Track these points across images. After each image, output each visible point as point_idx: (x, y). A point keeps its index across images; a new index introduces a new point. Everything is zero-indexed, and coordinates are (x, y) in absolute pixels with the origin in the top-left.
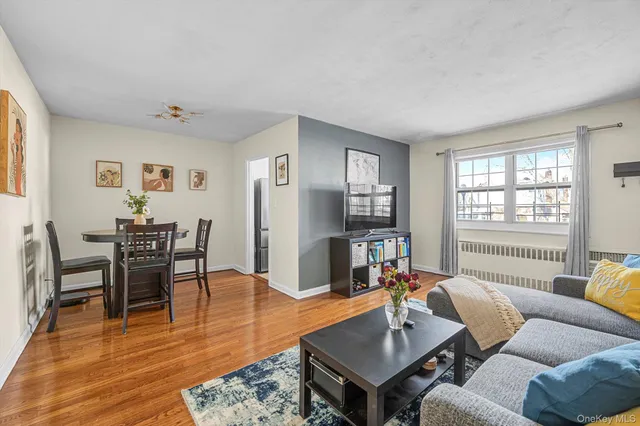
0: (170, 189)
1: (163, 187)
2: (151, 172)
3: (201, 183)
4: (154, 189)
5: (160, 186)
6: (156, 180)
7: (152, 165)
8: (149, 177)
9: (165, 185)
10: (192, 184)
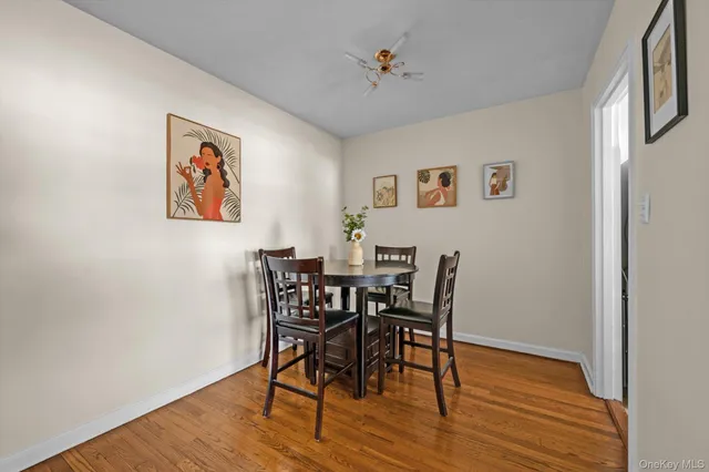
0: (453, 202)
1: (442, 201)
2: (426, 180)
3: (504, 187)
4: (432, 205)
5: (439, 200)
6: (432, 192)
7: (427, 171)
8: (425, 187)
9: (446, 197)
10: (488, 190)
